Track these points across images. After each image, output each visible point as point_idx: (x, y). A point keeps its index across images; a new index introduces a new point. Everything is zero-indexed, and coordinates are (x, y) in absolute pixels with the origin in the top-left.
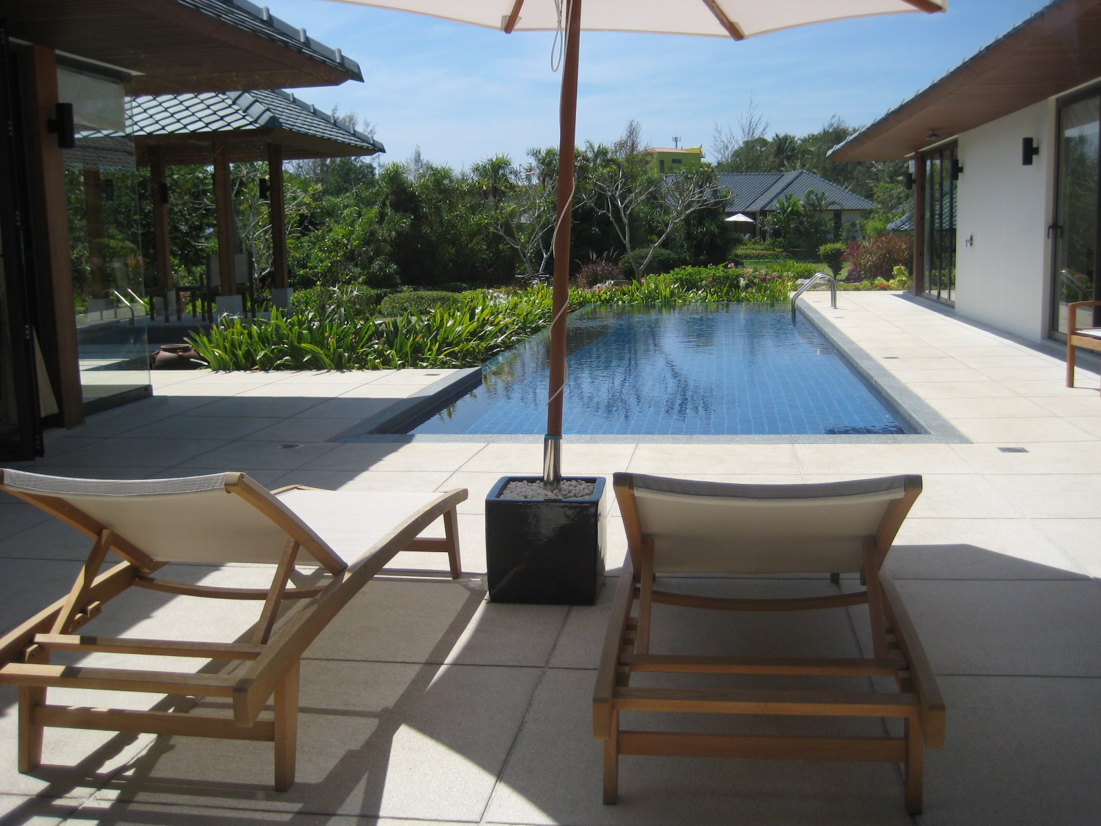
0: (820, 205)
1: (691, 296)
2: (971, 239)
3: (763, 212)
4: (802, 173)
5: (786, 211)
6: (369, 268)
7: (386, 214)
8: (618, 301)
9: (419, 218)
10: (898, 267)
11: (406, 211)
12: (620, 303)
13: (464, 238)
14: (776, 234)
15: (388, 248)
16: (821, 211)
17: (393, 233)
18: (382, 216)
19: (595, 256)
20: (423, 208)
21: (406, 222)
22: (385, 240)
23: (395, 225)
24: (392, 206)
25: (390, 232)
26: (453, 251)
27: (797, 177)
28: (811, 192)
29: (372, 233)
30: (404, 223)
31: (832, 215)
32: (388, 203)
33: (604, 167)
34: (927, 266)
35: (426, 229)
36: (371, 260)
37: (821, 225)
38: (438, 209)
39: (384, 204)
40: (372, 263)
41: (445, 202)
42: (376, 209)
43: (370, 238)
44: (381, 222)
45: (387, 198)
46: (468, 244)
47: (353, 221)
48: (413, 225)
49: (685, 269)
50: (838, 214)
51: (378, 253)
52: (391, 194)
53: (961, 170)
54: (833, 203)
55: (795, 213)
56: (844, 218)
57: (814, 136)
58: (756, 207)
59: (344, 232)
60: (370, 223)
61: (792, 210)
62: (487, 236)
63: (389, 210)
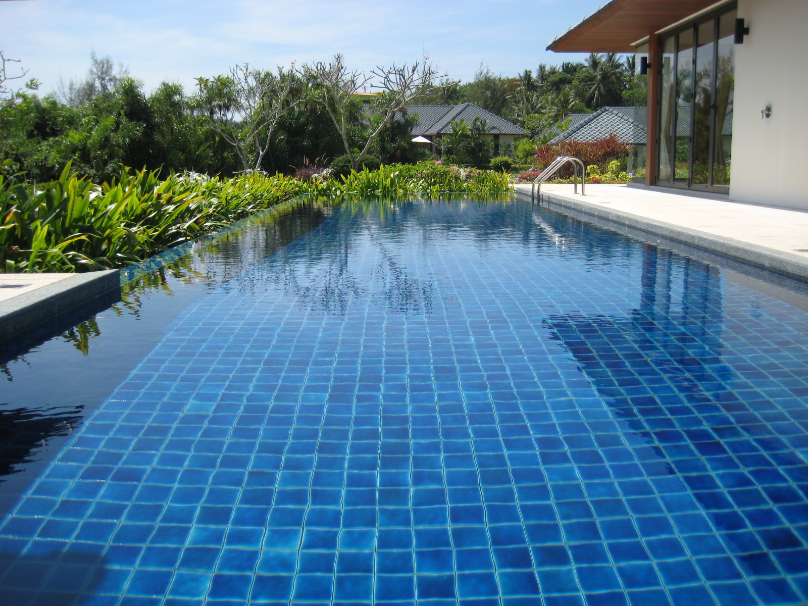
0: (483, 130)
1: (412, 186)
2: (769, 109)
3: (439, 135)
4: (468, 105)
5: (457, 134)
6: (103, 170)
7: (121, 123)
8: (336, 190)
9: (151, 128)
10: (591, 166)
11: (139, 120)
12: (338, 192)
13: (193, 146)
14: (449, 151)
15: (121, 152)
16: (484, 134)
17: (127, 139)
18: (118, 123)
19: (308, 162)
20: (155, 117)
21: (138, 129)
22: (118, 145)
23: (129, 132)
24: (126, 115)
25: (125, 138)
26: (182, 157)
27: (465, 109)
28: (477, 119)
29: (107, 139)
30: (137, 130)
31: (492, 138)
32: (122, 112)
33: (315, 89)
34: (664, 155)
35: (157, 137)
36: (105, 163)
37: (484, 146)
38: (169, 120)
39: (119, 114)
40: (106, 166)
41: (175, 114)
42: (113, 118)
43: (105, 143)
44: (116, 130)
45: (122, 108)
46: (195, 151)
47: (91, 129)
48: (145, 133)
49: (395, 166)
50: (496, 137)
51: (111, 156)
52: (126, 105)
53: (746, 31)
54: (494, 128)
55: (464, 136)
56: (501, 141)
57: (470, 84)
58: (433, 131)
59: (81, 137)
60: (106, 129)
61: (462, 133)
62: (214, 144)
63: (124, 120)
